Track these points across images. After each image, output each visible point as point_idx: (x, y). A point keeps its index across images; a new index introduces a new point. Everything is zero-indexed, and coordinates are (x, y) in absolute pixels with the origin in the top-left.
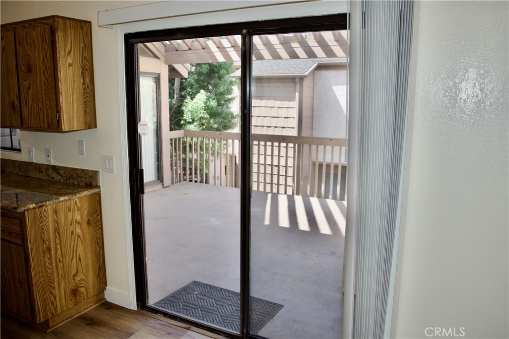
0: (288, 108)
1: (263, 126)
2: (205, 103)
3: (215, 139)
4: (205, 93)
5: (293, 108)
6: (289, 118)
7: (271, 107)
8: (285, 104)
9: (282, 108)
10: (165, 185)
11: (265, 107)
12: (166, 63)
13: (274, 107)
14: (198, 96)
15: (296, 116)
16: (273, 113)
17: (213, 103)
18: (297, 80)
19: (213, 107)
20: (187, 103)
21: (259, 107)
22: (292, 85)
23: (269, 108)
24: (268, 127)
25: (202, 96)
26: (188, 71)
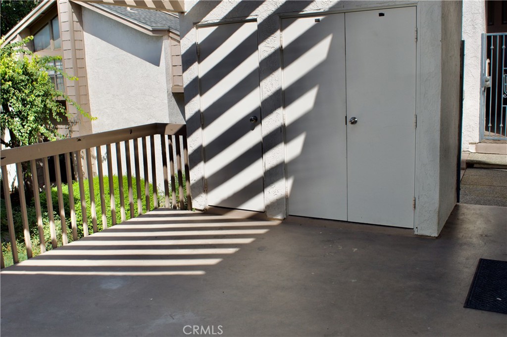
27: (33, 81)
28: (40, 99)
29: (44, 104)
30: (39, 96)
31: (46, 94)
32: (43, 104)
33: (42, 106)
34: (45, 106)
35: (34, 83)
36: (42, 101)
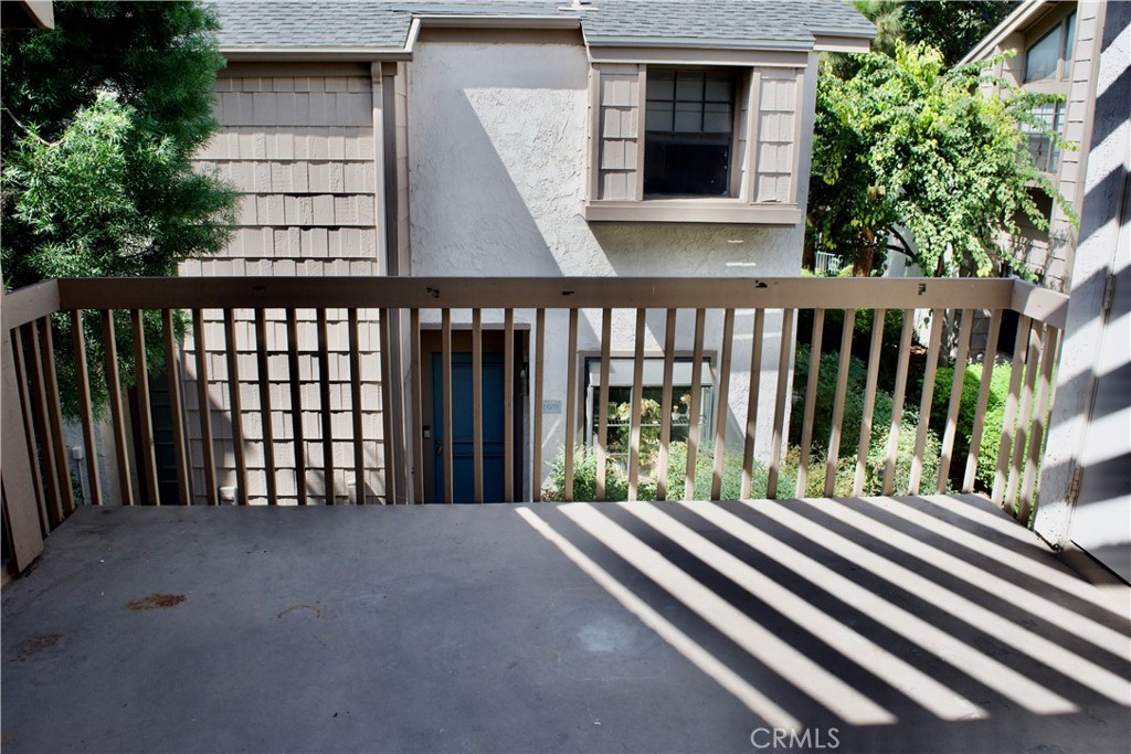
0: (346, 162)
1: (259, 227)
5: (363, 162)
6: (355, 194)
7: (284, 162)
8: (335, 146)
9: (326, 162)
11: (260, 161)
13: (295, 161)
15: (377, 186)
16: (293, 179)
18: (377, 68)
21: (239, 161)
22: (356, 85)
23: (279, 164)
24: (276, 228)
27: (984, 142)
28: (988, 180)
29: (994, 193)
30: (984, 174)
31: (1002, 173)
32: (991, 192)
33: (987, 196)
34: (994, 195)
35: (986, 147)
36: (990, 186)
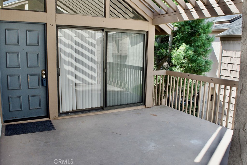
2: (185, 52)
3: (192, 80)
4: (185, 45)
10: (147, 107)
12: (153, 24)
14: (180, 48)
17: (191, 53)
19: (190, 56)
20: (173, 52)
25: (183, 47)
26: (172, 30)
